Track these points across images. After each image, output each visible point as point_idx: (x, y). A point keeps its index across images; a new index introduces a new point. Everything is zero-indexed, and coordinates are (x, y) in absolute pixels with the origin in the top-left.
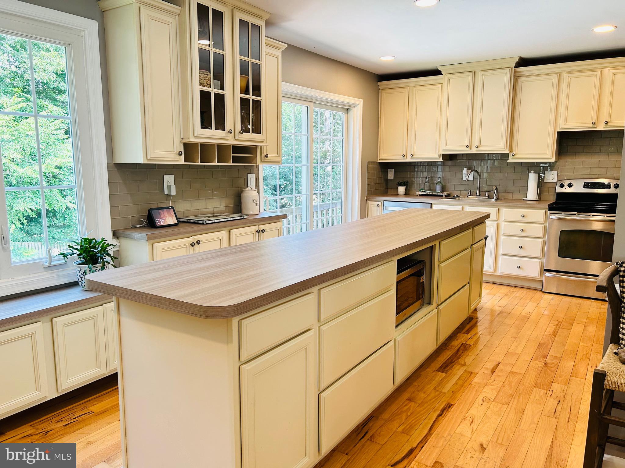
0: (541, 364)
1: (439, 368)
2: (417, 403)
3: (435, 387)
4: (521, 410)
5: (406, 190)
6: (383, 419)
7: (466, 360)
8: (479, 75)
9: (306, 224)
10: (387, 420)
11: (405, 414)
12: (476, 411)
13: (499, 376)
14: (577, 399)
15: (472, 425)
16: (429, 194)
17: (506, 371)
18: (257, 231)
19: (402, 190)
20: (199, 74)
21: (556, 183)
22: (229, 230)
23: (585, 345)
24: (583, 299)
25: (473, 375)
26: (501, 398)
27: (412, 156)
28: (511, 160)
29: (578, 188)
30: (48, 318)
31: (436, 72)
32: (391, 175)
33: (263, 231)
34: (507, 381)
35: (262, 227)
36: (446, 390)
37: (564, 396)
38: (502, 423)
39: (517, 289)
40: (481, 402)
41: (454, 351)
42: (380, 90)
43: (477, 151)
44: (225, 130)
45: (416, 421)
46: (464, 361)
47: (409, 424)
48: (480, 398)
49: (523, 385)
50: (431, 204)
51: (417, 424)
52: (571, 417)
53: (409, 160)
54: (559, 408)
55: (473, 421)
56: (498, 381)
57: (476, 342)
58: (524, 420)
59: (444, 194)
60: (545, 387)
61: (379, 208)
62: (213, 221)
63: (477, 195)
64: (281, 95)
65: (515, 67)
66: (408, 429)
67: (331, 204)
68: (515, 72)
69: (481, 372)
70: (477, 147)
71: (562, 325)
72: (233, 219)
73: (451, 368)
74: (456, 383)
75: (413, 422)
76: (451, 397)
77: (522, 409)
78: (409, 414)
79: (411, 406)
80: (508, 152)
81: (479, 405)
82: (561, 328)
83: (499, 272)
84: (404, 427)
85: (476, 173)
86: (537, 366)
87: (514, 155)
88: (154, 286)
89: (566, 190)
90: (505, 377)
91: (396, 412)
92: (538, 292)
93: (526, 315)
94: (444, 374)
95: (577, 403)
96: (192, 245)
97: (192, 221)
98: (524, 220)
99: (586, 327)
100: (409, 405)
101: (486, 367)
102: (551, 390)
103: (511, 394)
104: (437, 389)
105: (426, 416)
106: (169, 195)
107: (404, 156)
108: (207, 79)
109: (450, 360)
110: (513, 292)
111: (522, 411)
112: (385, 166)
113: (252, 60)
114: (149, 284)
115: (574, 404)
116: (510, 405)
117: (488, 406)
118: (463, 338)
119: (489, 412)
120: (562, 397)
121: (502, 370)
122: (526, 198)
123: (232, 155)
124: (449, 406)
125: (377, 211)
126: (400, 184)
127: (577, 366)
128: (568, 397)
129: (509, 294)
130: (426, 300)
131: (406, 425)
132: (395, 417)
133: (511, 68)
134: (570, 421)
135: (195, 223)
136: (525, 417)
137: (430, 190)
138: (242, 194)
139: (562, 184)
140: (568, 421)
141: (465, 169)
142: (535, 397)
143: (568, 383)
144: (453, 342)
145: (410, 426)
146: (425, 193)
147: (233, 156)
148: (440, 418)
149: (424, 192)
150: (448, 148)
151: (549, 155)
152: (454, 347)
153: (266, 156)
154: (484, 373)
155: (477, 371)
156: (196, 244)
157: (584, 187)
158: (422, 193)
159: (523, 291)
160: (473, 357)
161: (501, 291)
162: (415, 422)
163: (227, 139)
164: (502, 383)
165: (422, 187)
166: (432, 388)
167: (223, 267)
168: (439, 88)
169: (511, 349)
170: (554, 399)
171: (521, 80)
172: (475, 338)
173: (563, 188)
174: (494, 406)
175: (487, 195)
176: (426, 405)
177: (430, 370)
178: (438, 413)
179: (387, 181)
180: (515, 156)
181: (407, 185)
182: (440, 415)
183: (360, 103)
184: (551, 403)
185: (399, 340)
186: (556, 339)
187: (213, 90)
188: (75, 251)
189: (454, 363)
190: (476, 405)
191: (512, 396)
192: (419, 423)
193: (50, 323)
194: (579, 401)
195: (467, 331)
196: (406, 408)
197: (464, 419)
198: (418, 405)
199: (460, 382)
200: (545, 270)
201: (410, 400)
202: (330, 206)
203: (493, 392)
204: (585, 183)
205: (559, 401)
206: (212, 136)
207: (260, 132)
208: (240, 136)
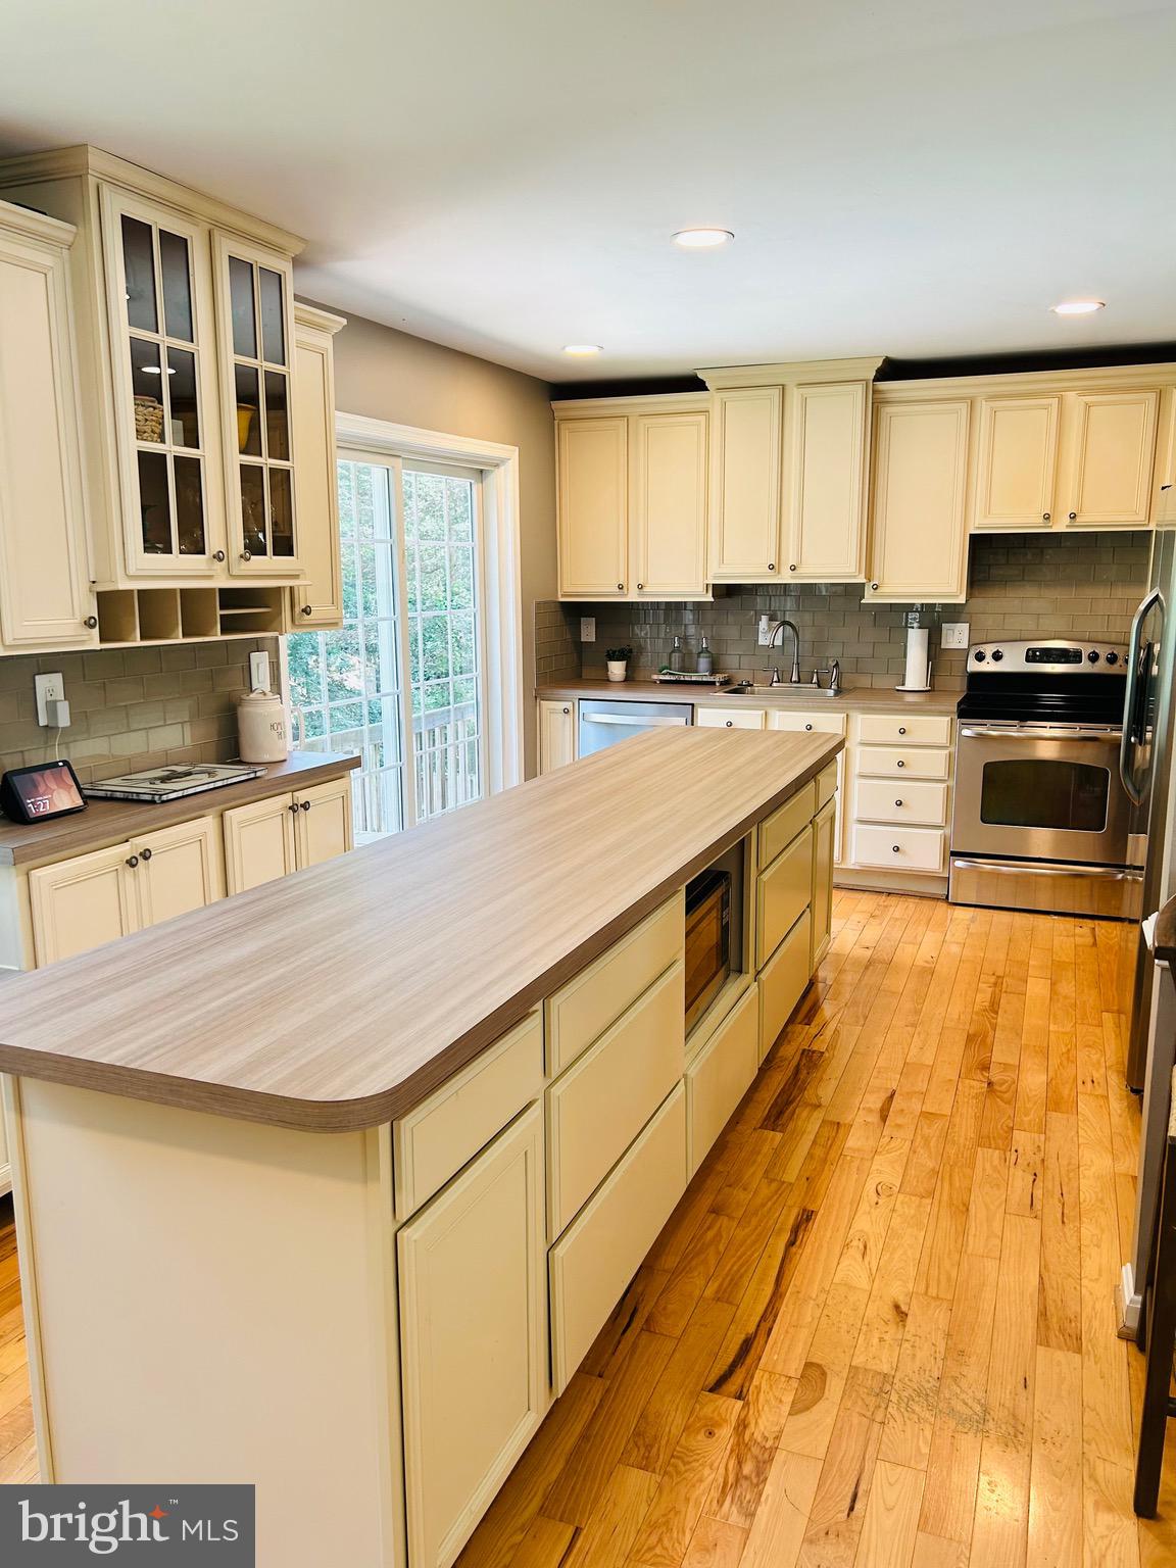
0: (977, 1086)
1: (765, 1120)
2: (733, 1218)
3: (766, 1172)
4: (961, 1207)
5: (627, 669)
6: (664, 1271)
7: (821, 1093)
8: (795, 396)
9: (395, 769)
10: (676, 1273)
11: (711, 1251)
12: (868, 1222)
13: (899, 1126)
14: (1069, 1164)
15: (867, 1259)
16: (682, 679)
17: (912, 1113)
18: (290, 808)
19: (617, 669)
20: (133, 407)
21: (967, 651)
22: (219, 813)
23: (1061, 1029)
24: (1036, 915)
25: (842, 1131)
26: (915, 1184)
27: (640, 587)
28: (869, 598)
29: (1014, 661)
31: (691, 383)
32: (588, 633)
33: (306, 806)
34: (919, 1137)
35: (302, 796)
36: (791, 1176)
37: (1043, 1160)
38: (928, 1243)
39: (893, 900)
40: (874, 1198)
41: (789, 1072)
42: (556, 422)
43: (792, 577)
44: (204, 553)
45: (742, 1266)
46: (817, 1096)
47: (727, 1275)
48: (870, 1187)
49: (954, 1143)
50: (693, 705)
51: (746, 1271)
52: (1065, 1211)
53: (633, 596)
54: (1038, 1193)
55: (865, 1247)
56: (899, 1140)
57: (832, 1046)
58: (972, 1231)
59: (718, 678)
60: (1000, 1142)
61: (568, 718)
62: (180, 794)
63: (793, 679)
64: (334, 444)
65: (874, 381)
66: (727, 1287)
67: (452, 710)
68: (874, 392)
69: (859, 1120)
70: (793, 568)
71: (1004, 985)
72: (230, 781)
73: (791, 1118)
74: (810, 1156)
75: (735, 1268)
76: (807, 1193)
77: (964, 1205)
78: (721, 1248)
79: (720, 1227)
80: (864, 581)
81: (871, 1206)
82: (1006, 992)
83: (853, 862)
84: (716, 1285)
85: (788, 628)
86: (974, 1092)
87: (876, 588)
88: (142, 1041)
89: (989, 666)
90: (913, 1127)
91: (690, 1248)
92: (940, 904)
93: (926, 965)
94: (779, 1136)
95: (1071, 1174)
96: (131, 863)
97: (118, 795)
98: (904, 739)
99: (1055, 984)
100: (718, 1225)
101: (867, 1106)
102: (1013, 1150)
103: (933, 1170)
104: (771, 1176)
105: (761, 1250)
106: (53, 728)
107: (621, 587)
108: (152, 420)
109: (785, 1097)
110: (886, 906)
111: (964, 1209)
112: (575, 611)
113: (265, 364)
114: (125, 1035)
115: (1066, 1180)
116: (937, 1193)
117: (891, 1206)
118: (802, 1035)
119: (896, 1221)
120: (1039, 1162)
121: (902, 1110)
122: (903, 684)
123: (220, 612)
124: (806, 1217)
125: (564, 723)
126: (614, 656)
127: (1054, 1082)
128: (1051, 1162)
129: (877, 912)
130: (733, 965)
131: (721, 1279)
132: (689, 1262)
133: (867, 381)
134: (1065, 1219)
135: (131, 800)
136: (973, 1224)
137: (683, 669)
138: (240, 709)
139: (980, 653)
140: (1063, 1222)
141: (764, 618)
142: (984, 1170)
143: (1043, 1128)
144: (782, 1049)
145: (732, 1280)
146: (672, 678)
147: (221, 615)
148: (794, 1249)
149: (670, 674)
150: (725, 570)
151: (954, 588)
152: (787, 1063)
153: (307, 611)
154: (866, 1123)
155: (850, 1118)
156: (140, 859)
157: (1028, 660)
158: (667, 678)
159: (907, 904)
160: (834, 1083)
161: (859, 907)
162: (738, 1270)
163: (210, 577)
164: (908, 1143)
165: (665, 664)
166: (760, 1174)
167: (292, 959)
168: (700, 421)
169: (911, 1054)
170: (1024, 1171)
171: (887, 410)
172: (829, 1032)
173: (984, 663)
174: (902, 1203)
175: (815, 680)
176: (754, 1221)
177: (744, 1128)
178: (786, 1237)
179: (580, 646)
180: (878, 591)
181: (630, 657)
182: (791, 1243)
183: (511, 455)
184: (1020, 1181)
185: (692, 1075)
186: (999, 1019)
187: (172, 449)
189: (794, 1104)
190: (864, 1207)
191: (935, 1173)
192: (748, 1268)
194: (1073, 1170)
195: (806, 1017)
196: (711, 1234)
197: (847, 1245)
198: (736, 1222)
199: (819, 1152)
200: (953, 854)
201: (716, 1211)
202: (449, 716)
203: (893, 1168)
204: (1029, 650)
205: (1035, 1175)
206: (175, 570)
207: (290, 552)
208: (244, 565)
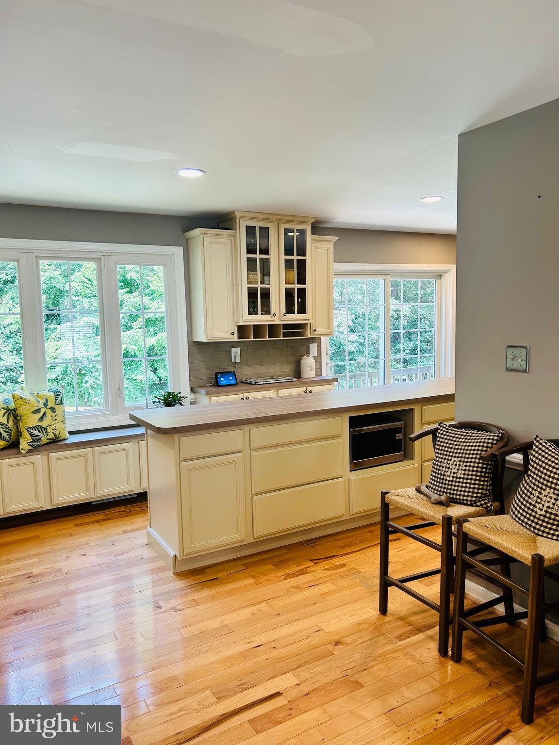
18: (304, 392)
20: (247, 276)
22: (278, 390)
30: (137, 440)
33: (310, 392)
44: (270, 314)
62: (262, 383)
72: (281, 381)
96: (242, 400)
97: (249, 382)
106: (235, 363)
113: (297, 257)
130: (409, 456)
135: (251, 384)
138: (301, 361)
147: (283, 332)
153: (315, 330)
162: (356, 543)
163: (273, 321)
183: (453, 268)
185: (352, 479)
187: (258, 286)
188: (161, 401)
193: (138, 444)
206: (260, 319)
207: (305, 312)
208: (285, 317)
